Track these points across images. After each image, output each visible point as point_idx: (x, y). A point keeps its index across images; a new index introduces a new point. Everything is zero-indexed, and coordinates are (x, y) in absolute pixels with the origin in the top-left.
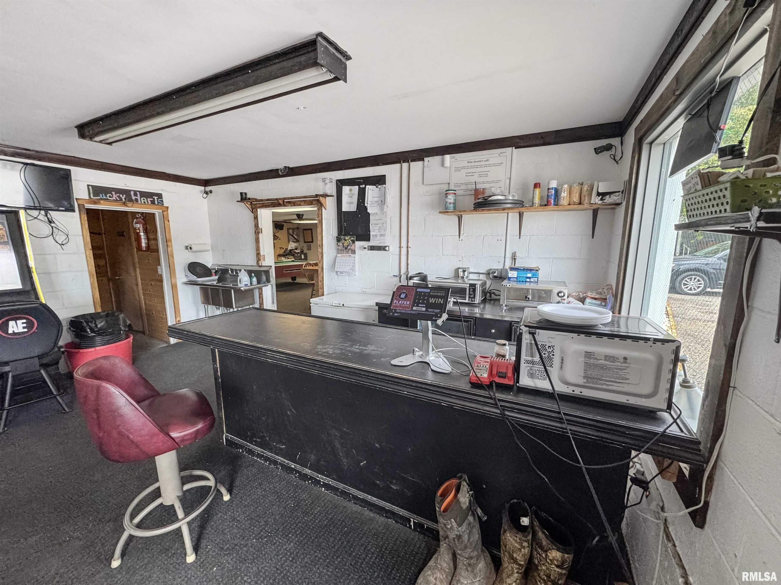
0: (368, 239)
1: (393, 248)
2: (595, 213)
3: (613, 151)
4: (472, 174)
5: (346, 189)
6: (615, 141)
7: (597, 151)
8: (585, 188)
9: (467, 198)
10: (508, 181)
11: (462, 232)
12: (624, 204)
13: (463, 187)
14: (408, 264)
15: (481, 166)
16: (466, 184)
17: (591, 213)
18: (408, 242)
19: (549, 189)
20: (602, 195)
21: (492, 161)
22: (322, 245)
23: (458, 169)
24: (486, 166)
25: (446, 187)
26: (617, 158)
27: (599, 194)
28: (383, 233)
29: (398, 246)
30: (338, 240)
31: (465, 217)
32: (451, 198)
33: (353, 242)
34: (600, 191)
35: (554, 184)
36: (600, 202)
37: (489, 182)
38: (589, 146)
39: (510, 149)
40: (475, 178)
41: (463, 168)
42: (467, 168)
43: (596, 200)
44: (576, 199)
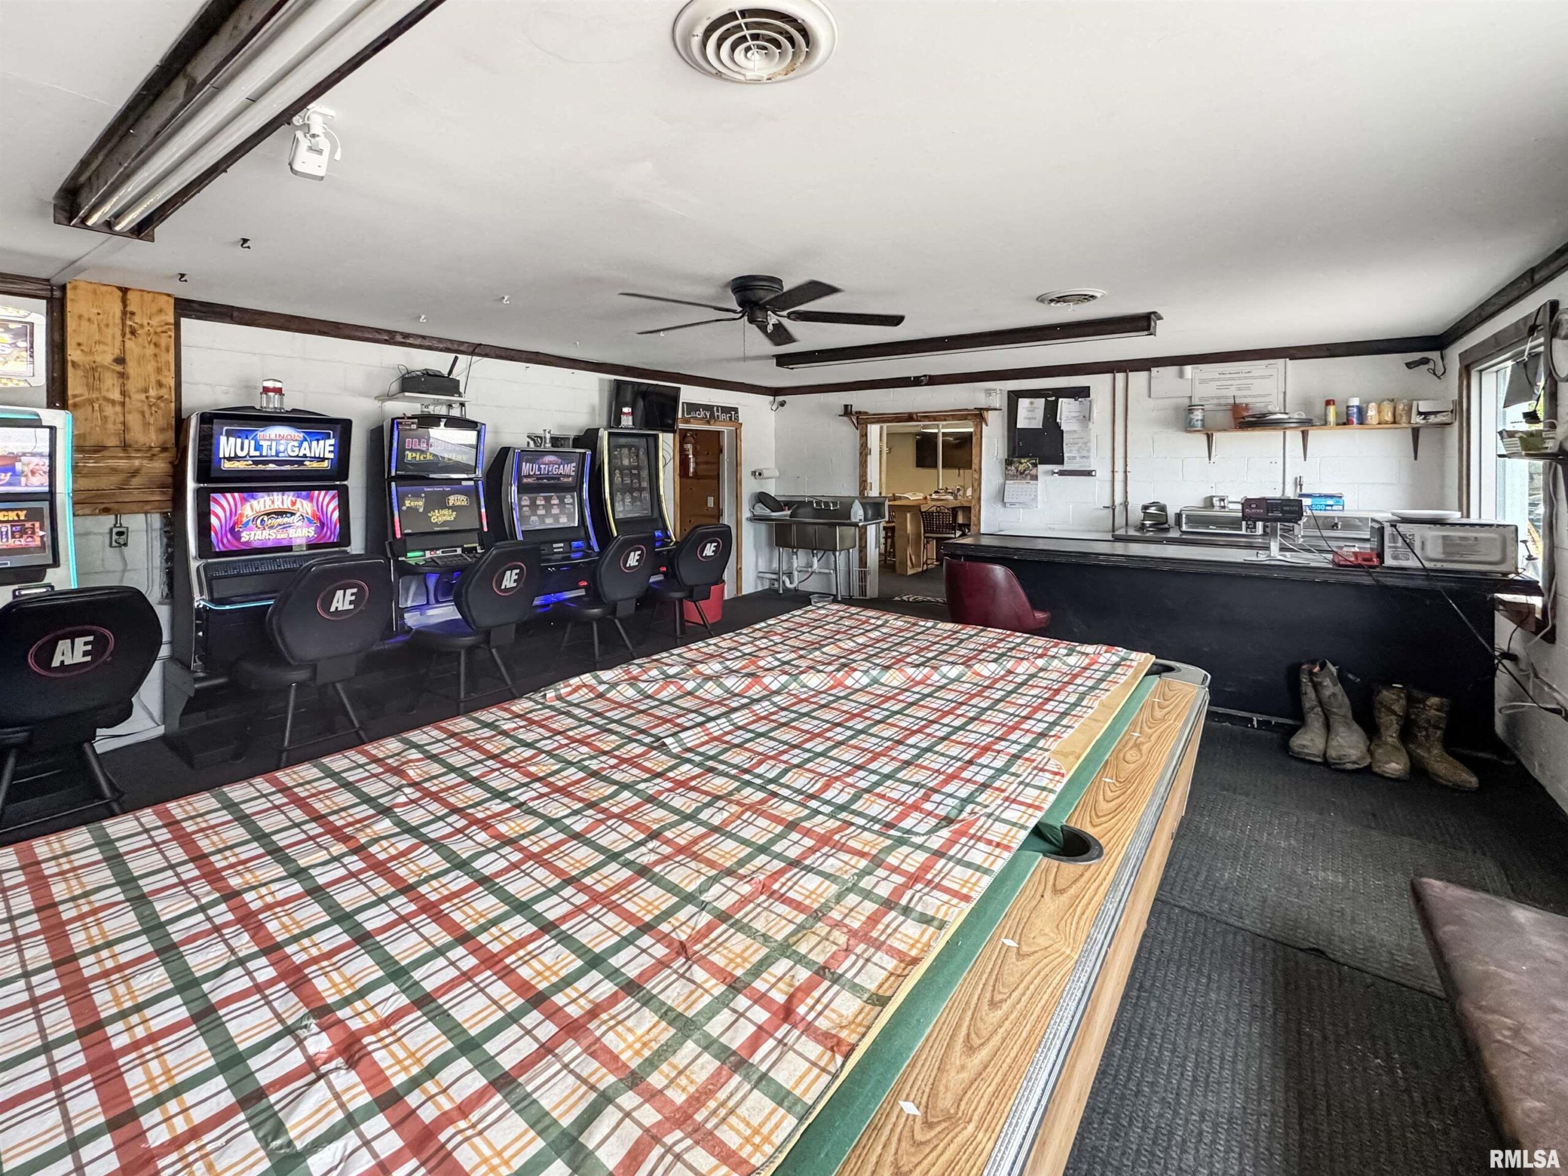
0: (1061, 462)
1: (1103, 473)
2: (1416, 432)
3: (1431, 365)
4: (1227, 387)
5: (1024, 403)
6: (1434, 355)
7: (1409, 365)
8: (1400, 407)
9: (1221, 414)
10: (1282, 395)
11: (1213, 453)
12: (1456, 424)
13: (1215, 401)
14: (1126, 492)
15: (1239, 378)
16: (1218, 398)
17: (1410, 431)
18: (1126, 465)
19: (1348, 407)
20: (1426, 415)
21: (1255, 373)
22: (980, 469)
23: (1203, 381)
24: (1246, 378)
25: (1186, 402)
26: (1439, 373)
27: (1420, 413)
28: (1085, 453)
29: (1110, 469)
30: (1009, 462)
31: (1217, 436)
32: (1198, 415)
33: (1035, 465)
34: (1421, 410)
35: (1355, 402)
36: (1423, 422)
37: (1255, 396)
38: (1396, 361)
39: (1282, 361)
40: (1232, 392)
41: (1213, 380)
42: (1218, 380)
43: (1417, 420)
44: (1388, 417)
